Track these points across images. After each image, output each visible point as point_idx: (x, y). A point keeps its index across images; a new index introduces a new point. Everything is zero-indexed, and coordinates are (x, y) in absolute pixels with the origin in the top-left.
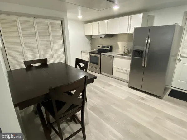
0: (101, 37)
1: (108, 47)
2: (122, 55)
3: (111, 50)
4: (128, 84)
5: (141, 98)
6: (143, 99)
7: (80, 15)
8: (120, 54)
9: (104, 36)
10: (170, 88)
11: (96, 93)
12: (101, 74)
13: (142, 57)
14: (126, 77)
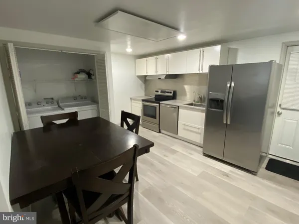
0: (160, 79)
1: (171, 93)
2: (192, 104)
3: (174, 97)
4: (201, 150)
5: (223, 174)
6: (226, 175)
7: (129, 47)
8: (188, 103)
9: (164, 77)
10: (266, 157)
11: (152, 165)
12: (160, 132)
13: (222, 109)
14: (199, 139)
